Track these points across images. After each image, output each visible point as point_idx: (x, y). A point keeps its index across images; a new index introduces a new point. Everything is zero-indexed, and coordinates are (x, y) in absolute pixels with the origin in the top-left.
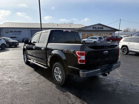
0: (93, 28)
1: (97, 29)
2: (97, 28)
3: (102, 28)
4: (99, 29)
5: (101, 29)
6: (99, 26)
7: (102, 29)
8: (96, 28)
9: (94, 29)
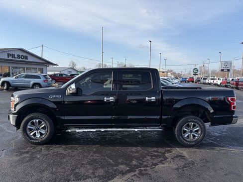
0: (9, 55)
1: (17, 59)
2: (16, 56)
3: (26, 58)
4: (20, 59)
5: (24, 60)
6: (21, 54)
7: (26, 60)
8: (13, 56)
9: (10, 58)
